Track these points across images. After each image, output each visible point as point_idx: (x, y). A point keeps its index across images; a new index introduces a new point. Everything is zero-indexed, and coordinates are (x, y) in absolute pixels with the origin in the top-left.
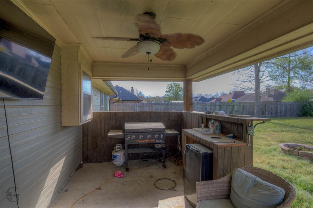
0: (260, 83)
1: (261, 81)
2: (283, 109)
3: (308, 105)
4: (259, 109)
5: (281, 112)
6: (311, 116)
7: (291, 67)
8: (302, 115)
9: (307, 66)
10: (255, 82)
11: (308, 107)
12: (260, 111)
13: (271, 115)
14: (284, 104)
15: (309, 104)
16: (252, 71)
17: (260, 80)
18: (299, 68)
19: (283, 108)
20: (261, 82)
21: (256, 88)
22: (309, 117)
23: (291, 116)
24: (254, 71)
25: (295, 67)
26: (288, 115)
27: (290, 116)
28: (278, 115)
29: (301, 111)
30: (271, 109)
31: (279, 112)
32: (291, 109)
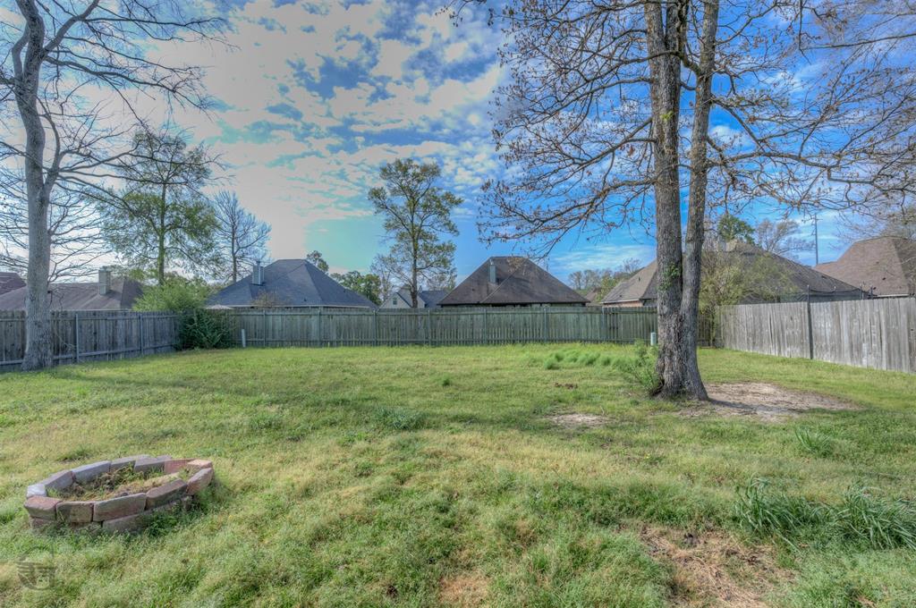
0: (52, 245)
1: (53, 238)
2: (135, 333)
3: (195, 319)
4: (42, 336)
5: (127, 341)
6: (202, 347)
7: (166, 222)
8: (181, 346)
9: (201, 228)
10: (27, 237)
11: (196, 324)
12: (46, 343)
13: (94, 353)
14: (135, 317)
15: (198, 316)
16: (20, 195)
17: (53, 233)
18: (184, 229)
19: (134, 329)
20: (54, 242)
21: (30, 258)
22: (197, 349)
23: (155, 352)
24: (26, 198)
25: (175, 226)
26: (147, 349)
27: (152, 351)
28: (118, 350)
29: (181, 336)
30: (95, 333)
31: (120, 340)
32: (154, 330)
